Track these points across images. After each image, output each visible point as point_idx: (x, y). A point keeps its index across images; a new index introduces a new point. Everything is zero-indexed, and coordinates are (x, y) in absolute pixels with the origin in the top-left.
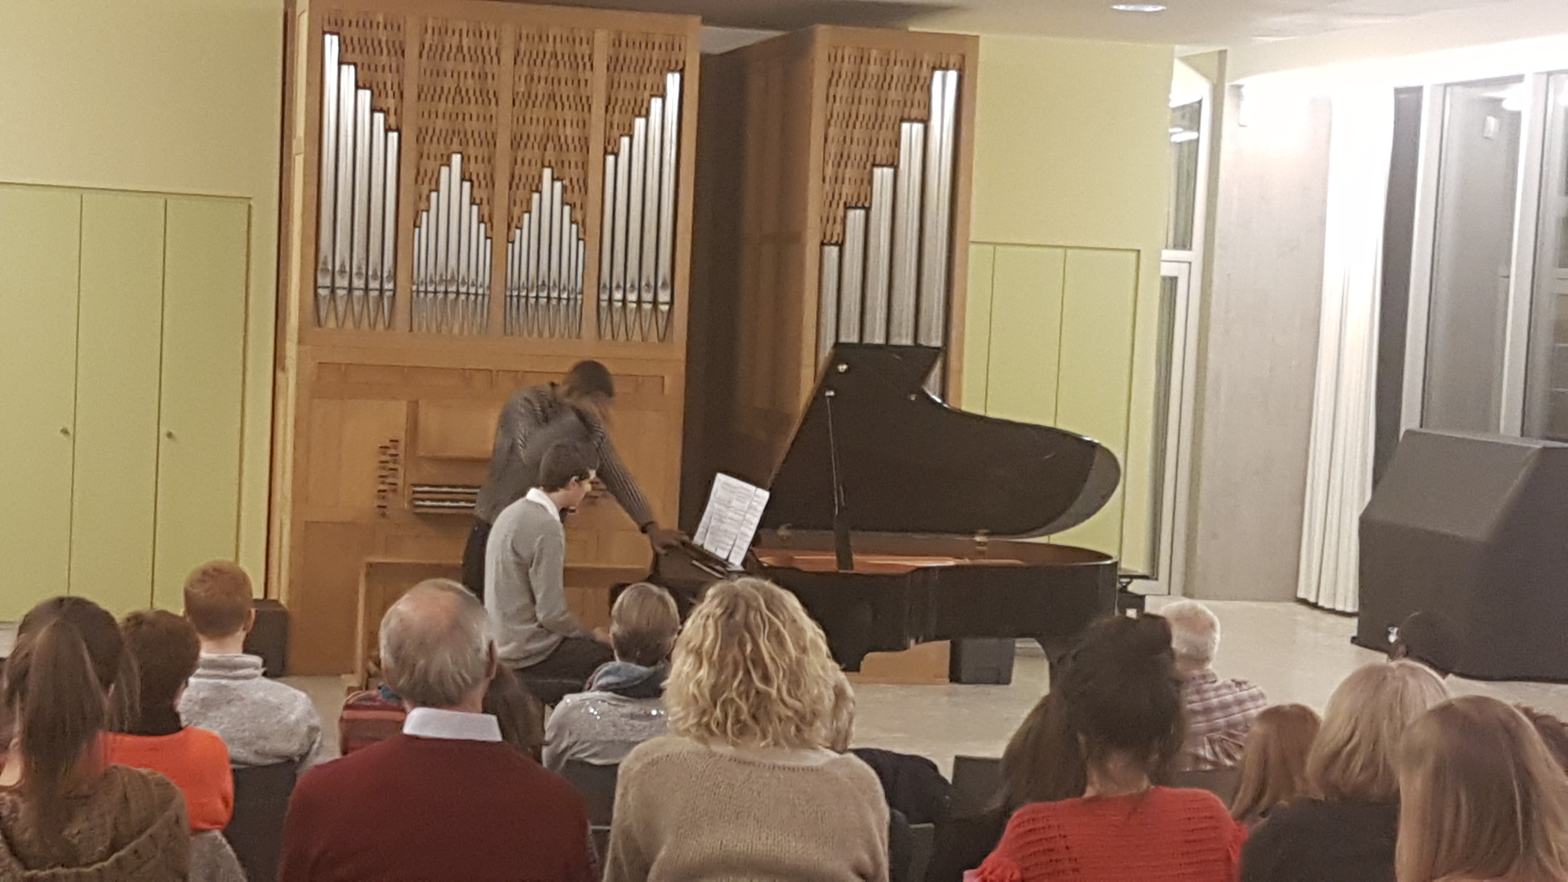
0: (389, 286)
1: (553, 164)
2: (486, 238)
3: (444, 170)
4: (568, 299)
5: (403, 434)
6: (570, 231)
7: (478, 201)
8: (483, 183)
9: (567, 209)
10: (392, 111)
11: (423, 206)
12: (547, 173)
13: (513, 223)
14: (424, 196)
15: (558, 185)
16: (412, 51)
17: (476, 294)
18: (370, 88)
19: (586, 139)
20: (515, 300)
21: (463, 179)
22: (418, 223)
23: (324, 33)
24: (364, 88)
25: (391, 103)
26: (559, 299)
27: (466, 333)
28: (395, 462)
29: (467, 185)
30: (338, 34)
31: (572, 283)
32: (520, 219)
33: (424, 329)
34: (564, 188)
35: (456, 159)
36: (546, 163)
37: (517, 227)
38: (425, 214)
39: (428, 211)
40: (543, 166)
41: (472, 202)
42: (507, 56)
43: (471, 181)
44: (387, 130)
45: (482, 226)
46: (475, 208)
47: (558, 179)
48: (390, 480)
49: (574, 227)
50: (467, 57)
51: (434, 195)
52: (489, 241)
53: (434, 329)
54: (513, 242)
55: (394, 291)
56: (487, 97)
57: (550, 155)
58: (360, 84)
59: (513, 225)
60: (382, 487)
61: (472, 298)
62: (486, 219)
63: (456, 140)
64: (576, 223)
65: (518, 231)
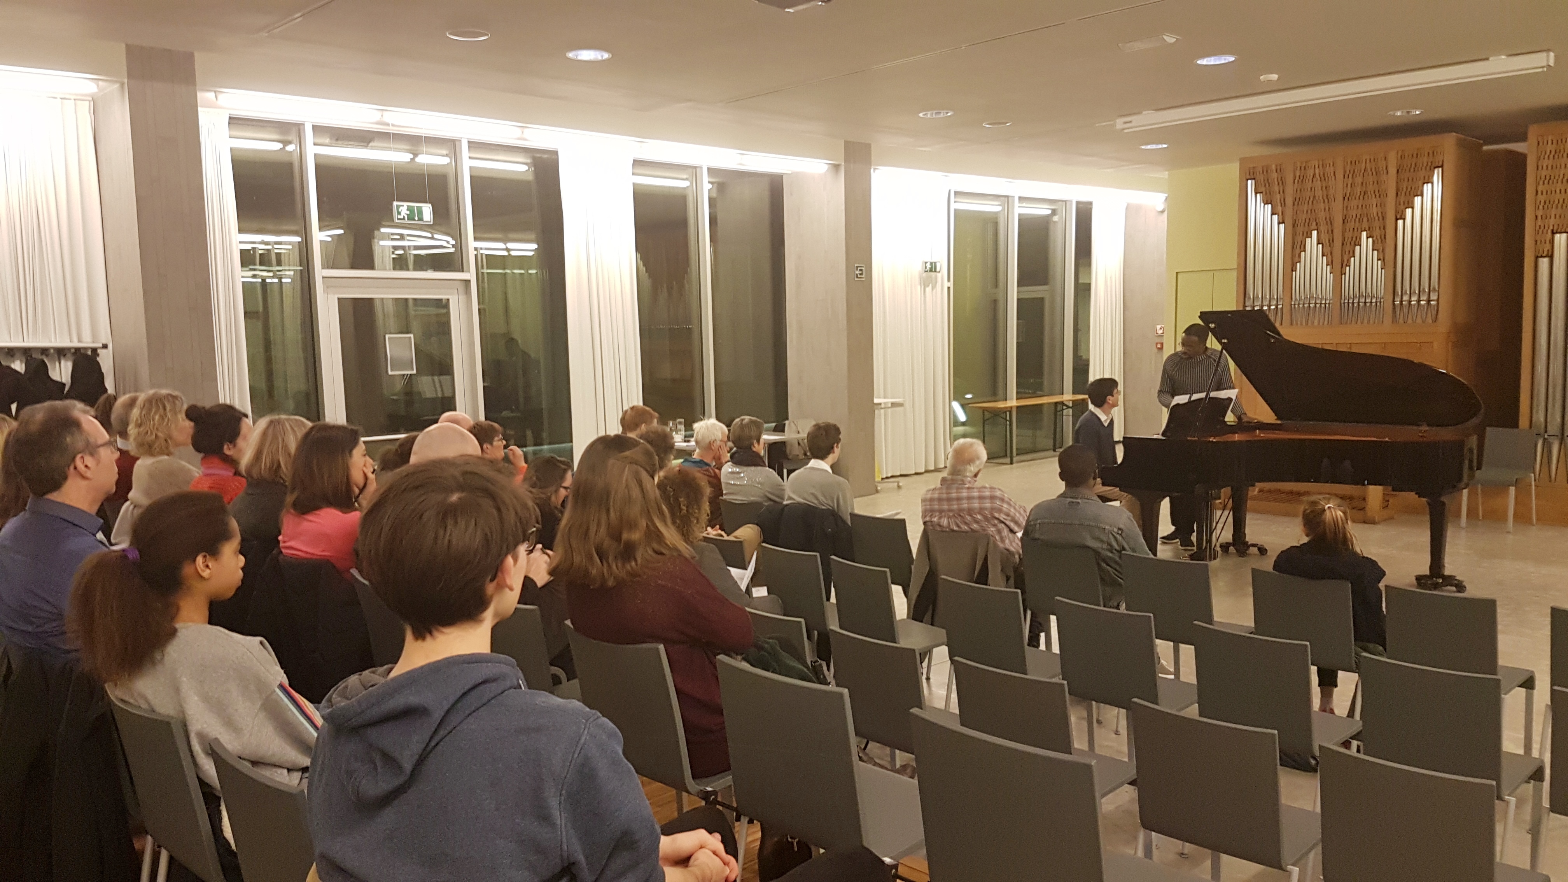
0: (1280, 303)
1: (1367, 229)
2: (1331, 274)
3: (1308, 240)
4: (1376, 302)
6: (1379, 265)
7: (1326, 254)
9: (1375, 252)
10: (1280, 214)
11: (1296, 259)
12: (1364, 234)
13: (1345, 264)
14: (1297, 256)
15: (1370, 240)
16: (1290, 181)
17: (1325, 304)
18: (1271, 204)
19: (1386, 212)
20: (1346, 305)
21: (1318, 243)
22: (1294, 269)
23: (1247, 180)
24: (1268, 204)
25: (1280, 211)
26: (1371, 302)
27: (1321, 324)
29: (1320, 246)
30: (1253, 181)
32: (1349, 261)
33: (1298, 324)
34: (1373, 241)
35: (1315, 233)
36: (1364, 229)
37: (1347, 266)
38: (1298, 264)
39: (1300, 262)
40: (1361, 230)
41: (1323, 255)
42: (1340, 175)
43: (1323, 244)
44: (1279, 226)
45: (1329, 267)
46: (1325, 258)
47: (1370, 237)
49: (1379, 262)
50: (1319, 180)
51: (1303, 253)
53: (1304, 324)
54: (1345, 274)
55: (1283, 305)
56: (1330, 199)
57: (1365, 224)
58: (1266, 202)
59: (1344, 265)
61: (1323, 306)
62: (1330, 263)
63: (1314, 224)
64: (1380, 260)
65: (1348, 268)
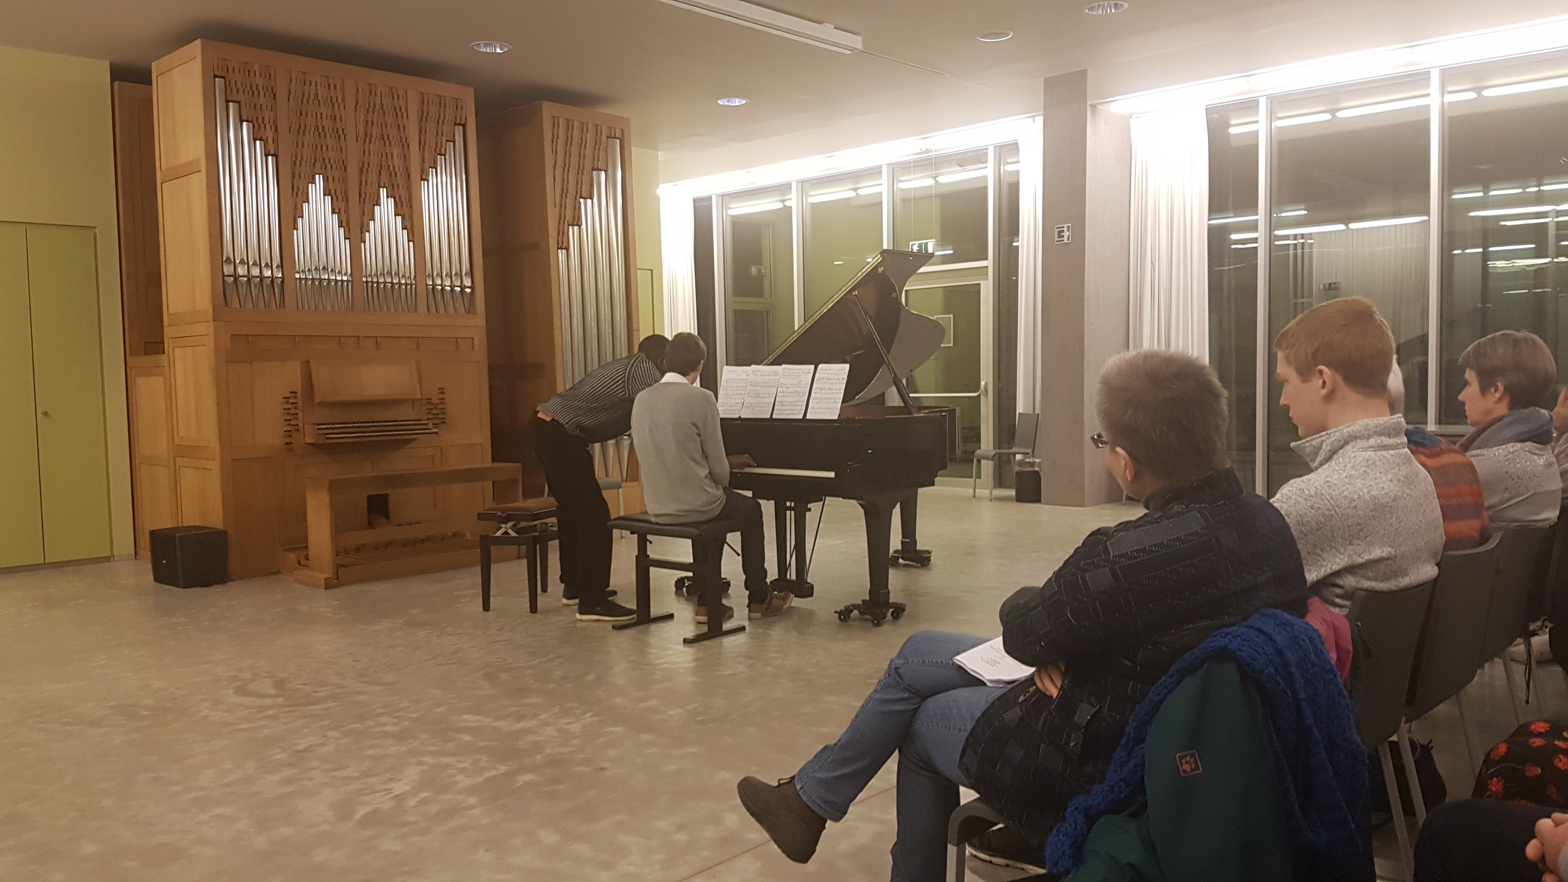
0: (277, 274)
1: (386, 186)
2: (345, 239)
3: (311, 186)
4: (406, 284)
6: (403, 235)
7: (337, 211)
8: (340, 197)
9: (399, 218)
10: (270, 141)
11: (298, 212)
12: (383, 192)
13: (364, 228)
14: (299, 206)
15: (392, 201)
16: (281, 95)
17: (342, 281)
18: (251, 122)
19: (407, 168)
20: (369, 284)
21: (325, 194)
22: (296, 227)
23: (214, 77)
24: (247, 120)
25: (270, 134)
28: (296, 408)
29: (328, 198)
30: (224, 78)
31: (408, 273)
32: (368, 225)
33: (306, 307)
34: (395, 203)
35: (319, 178)
36: (382, 185)
37: (367, 231)
38: (300, 220)
39: (302, 217)
40: (380, 187)
41: (333, 212)
42: (349, 104)
43: (331, 196)
44: (267, 154)
45: (342, 230)
46: (336, 216)
47: (391, 197)
48: (292, 423)
49: (405, 232)
50: (322, 103)
51: (305, 205)
52: (347, 241)
54: (364, 242)
55: (283, 278)
56: (339, 134)
57: (383, 178)
58: (244, 117)
59: (364, 230)
60: (288, 428)
61: (340, 283)
62: (344, 224)
63: (318, 165)
64: (406, 229)
65: (367, 234)
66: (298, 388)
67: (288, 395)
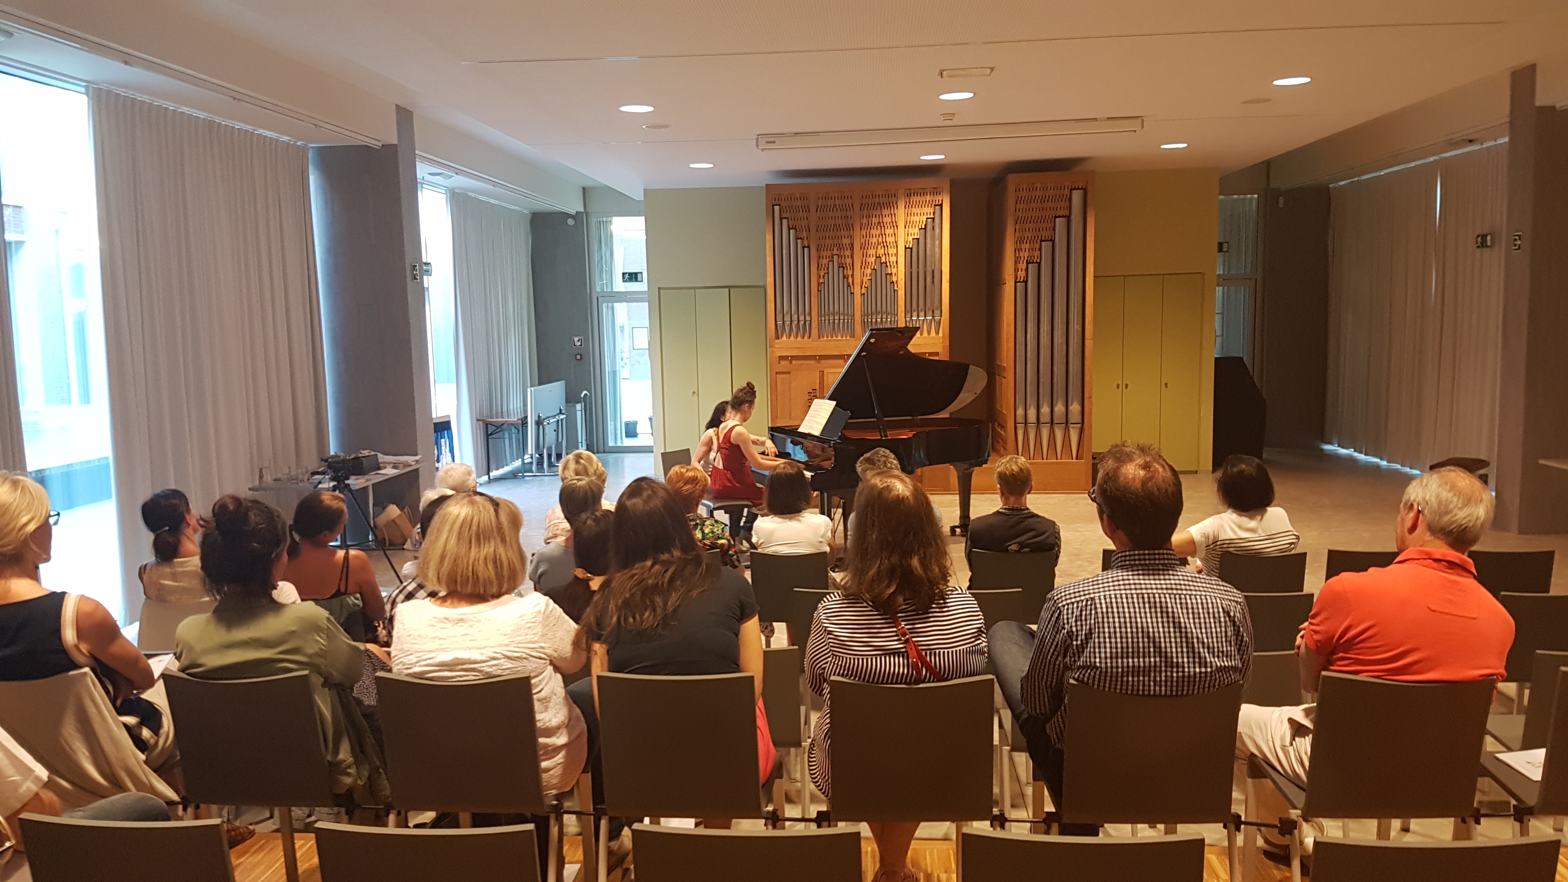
0: (808, 318)
3: (831, 263)
4: (891, 318)
5: (818, 385)
6: (891, 287)
8: (848, 268)
9: (888, 276)
10: (805, 239)
11: (821, 281)
12: (879, 260)
14: (822, 276)
15: (883, 265)
16: (813, 209)
17: (848, 319)
18: (795, 229)
19: (894, 243)
20: (866, 320)
21: (839, 267)
23: (773, 205)
24: (792, 229)
25: (804, 235)
26: (886, 318)
27: (844, 338)
29: (841, 269)
30: (779, 205)
31: (893, 312)
32: (867, 283)
33: (825, 337)
34: (887, 267)
35: (835, 258)
38: (822, 285)
39: (824, 283)
41: (844, 277)
42: (857, 207)
43: (843, 267)
44: (804, 247)
45: (849, 288)
46: (845, 280)
47: (884, 263)
50: (839, 210)
51: (826, 275)
52: (852, 295)
53: (829, 337)
54: (864, 294)
55: (811, 321)
56: (848, 228)
57: (880, 251)
58: (791, 227)
59: (863, 286)
61: (846, 321)
62: (851, 284)
63: (835, 249)
64: (893, 282)
65: (866, 289)
66: (817, 387)
67: (811, 391)
